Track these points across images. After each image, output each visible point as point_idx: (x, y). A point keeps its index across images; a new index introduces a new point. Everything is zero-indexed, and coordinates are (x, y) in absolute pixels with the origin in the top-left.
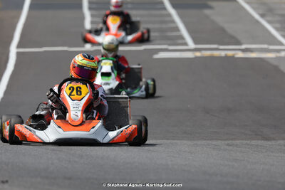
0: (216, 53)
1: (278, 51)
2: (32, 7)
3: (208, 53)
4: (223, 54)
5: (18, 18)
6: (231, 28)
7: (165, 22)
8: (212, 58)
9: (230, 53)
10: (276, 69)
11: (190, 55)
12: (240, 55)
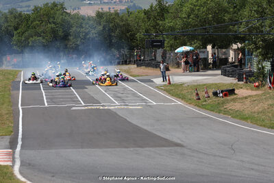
0: (93, 107)
1: (115, 106)
2: (22, 90)
3: (90, 107)
4: (95, 107)
5: (19, 94)
6: (96, 97)
7: (72, 95)
8: (92, 109)
9: (98, 107)
10: (115, 113)
11: (83, 108)
12: (101, 108)
